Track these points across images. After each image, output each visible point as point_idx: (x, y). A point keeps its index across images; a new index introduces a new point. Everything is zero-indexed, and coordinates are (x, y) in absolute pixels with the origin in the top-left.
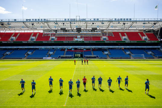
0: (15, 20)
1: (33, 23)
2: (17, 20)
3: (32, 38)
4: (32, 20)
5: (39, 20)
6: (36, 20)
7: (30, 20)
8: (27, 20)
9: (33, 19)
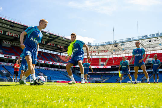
0: (130, 39)
1: (150, 40)
2: (131, 39)
3: (148, 60)
4: (148, 36)
5: (157, 34)
6: (154, 35)
7: (146, 36)
8: (143, 37)
9: (150, 35)
